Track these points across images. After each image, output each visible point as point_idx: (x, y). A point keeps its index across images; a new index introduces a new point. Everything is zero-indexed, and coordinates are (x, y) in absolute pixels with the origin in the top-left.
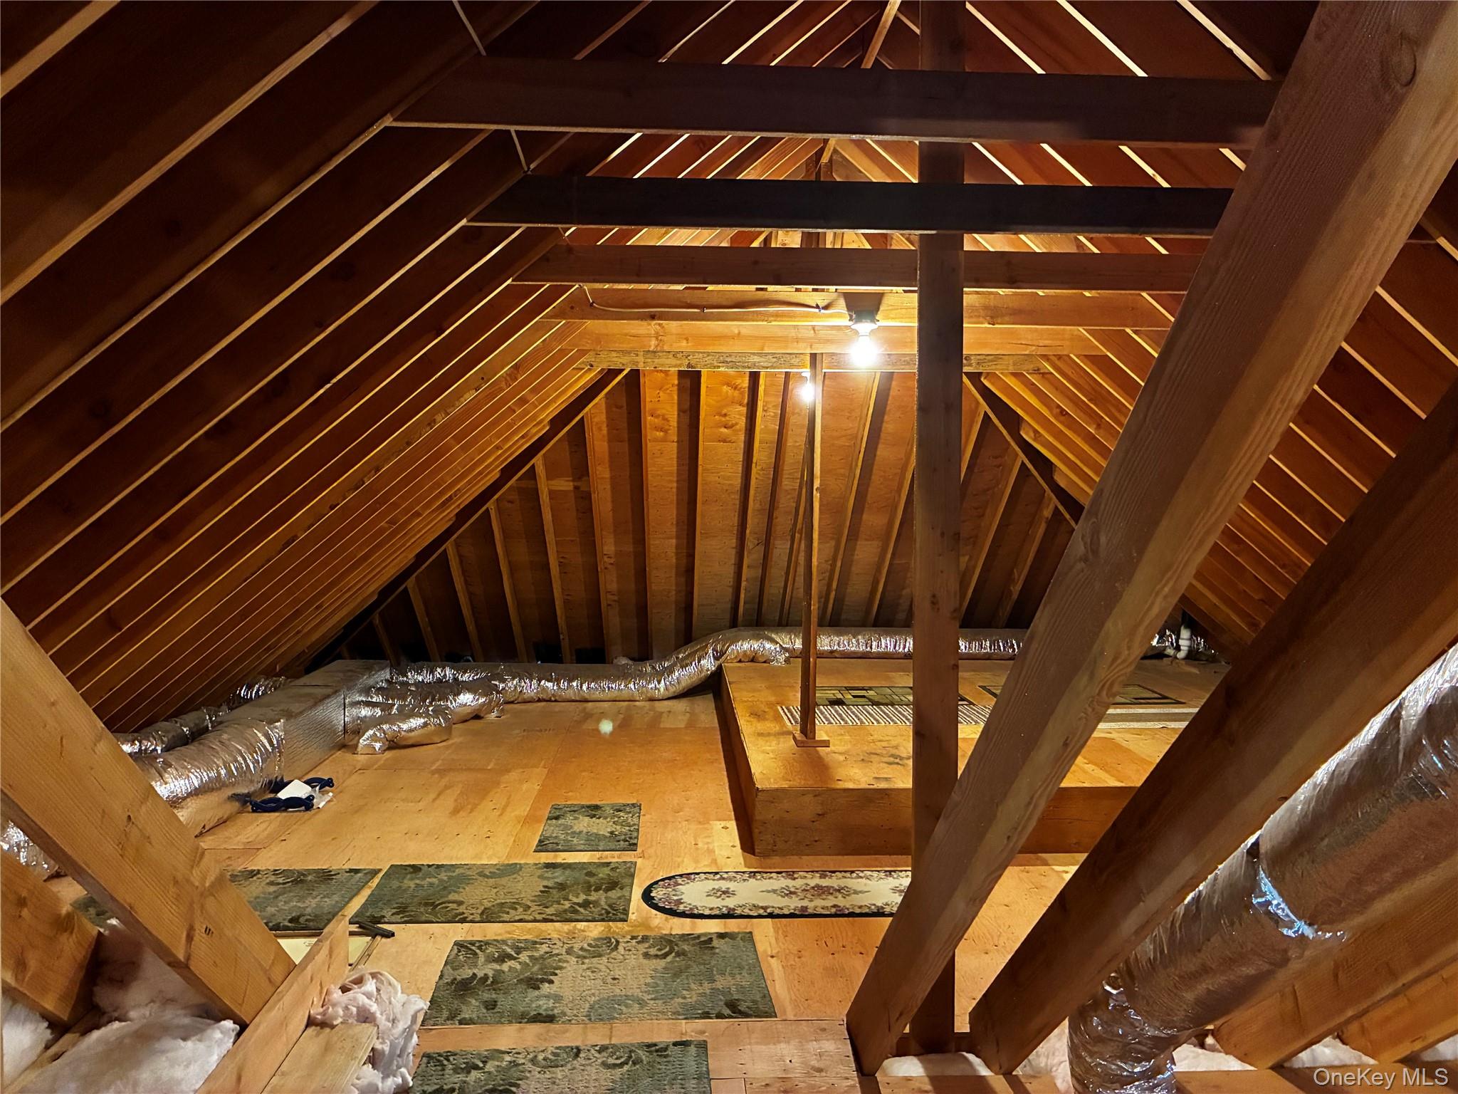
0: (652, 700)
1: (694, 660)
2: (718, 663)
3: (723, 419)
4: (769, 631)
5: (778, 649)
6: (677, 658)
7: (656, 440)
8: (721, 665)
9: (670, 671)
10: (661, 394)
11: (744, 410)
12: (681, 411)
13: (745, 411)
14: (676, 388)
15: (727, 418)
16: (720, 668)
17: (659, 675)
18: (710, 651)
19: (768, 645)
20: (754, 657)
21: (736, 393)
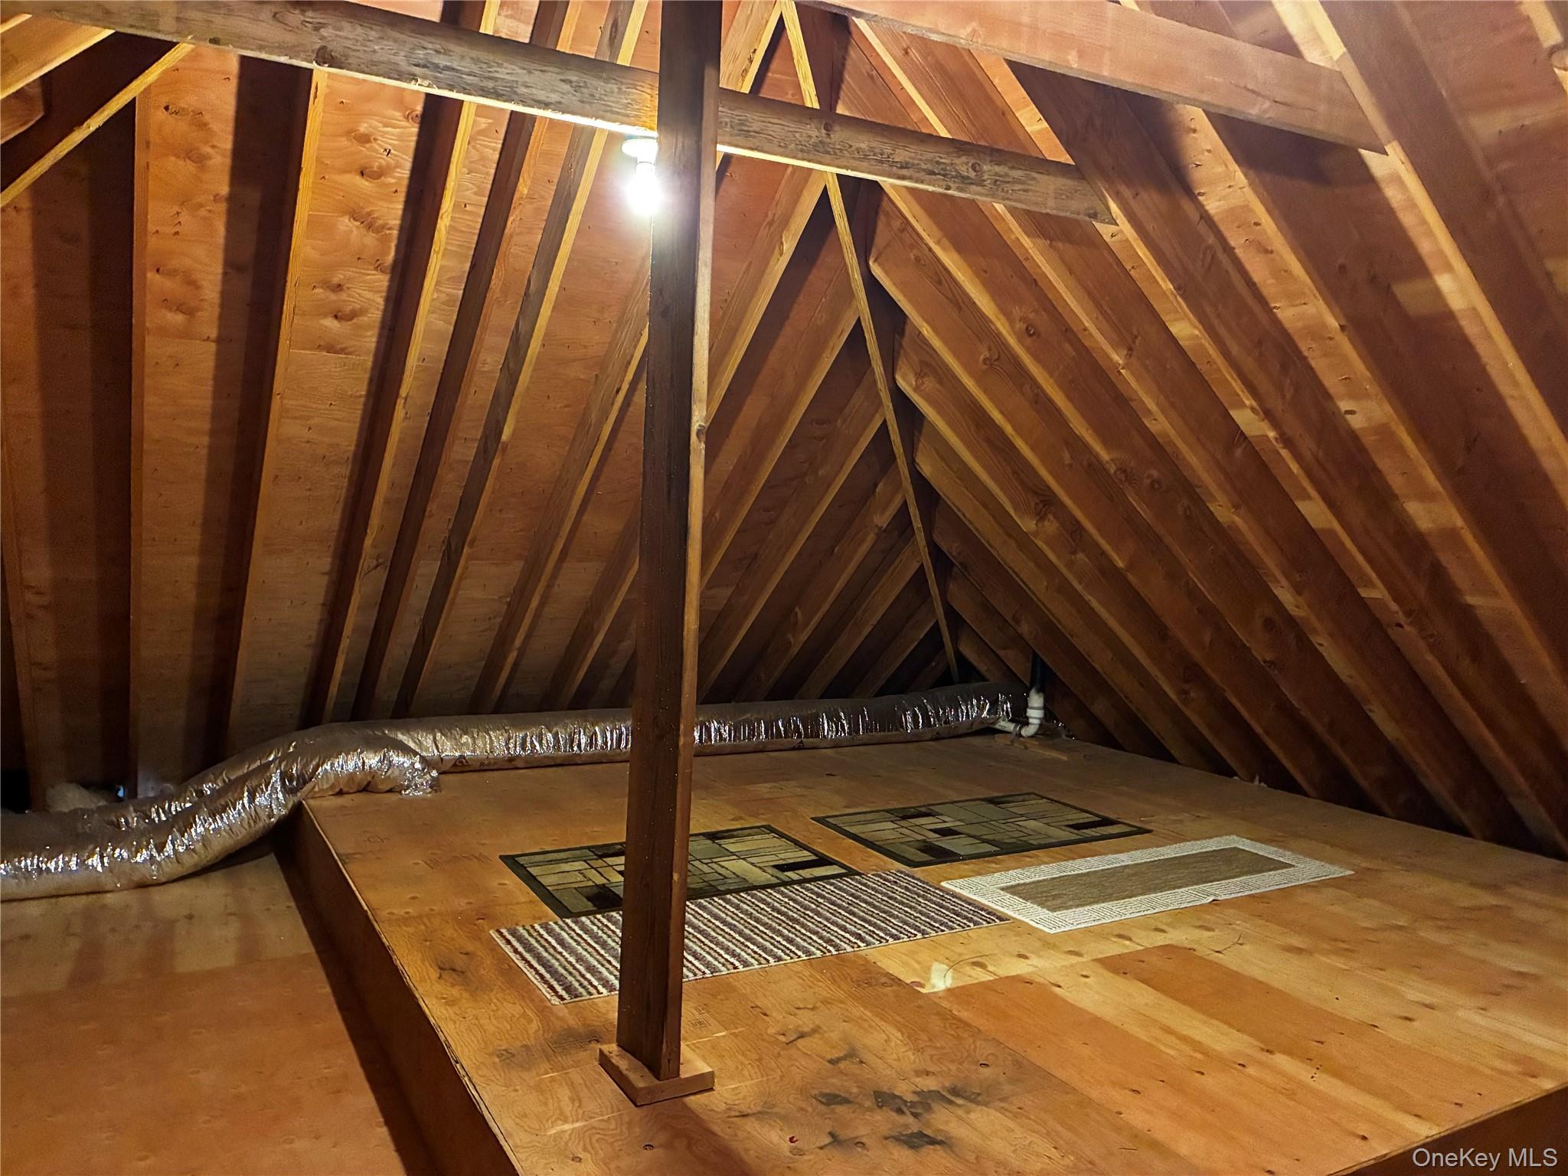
0: (143, 885)
1: (242, 798)
2: (293, 800)
3: (333, 297)
4: (391, 727)
5: (418, 766)
6: (200, 793)
7: (163, 331)
8: (300, 803)
9: (184, 821)
10: (185, 217)
11: (383, 281)
12: (232, 266)
13: (386, 284)
14: (222, 207)
15: (344, 296)
16: (298, 811)
17: (159, 833)
18: (275, 778)
19: (398, 759)
20: (369, 782)
21: (370, 239)
